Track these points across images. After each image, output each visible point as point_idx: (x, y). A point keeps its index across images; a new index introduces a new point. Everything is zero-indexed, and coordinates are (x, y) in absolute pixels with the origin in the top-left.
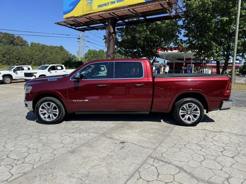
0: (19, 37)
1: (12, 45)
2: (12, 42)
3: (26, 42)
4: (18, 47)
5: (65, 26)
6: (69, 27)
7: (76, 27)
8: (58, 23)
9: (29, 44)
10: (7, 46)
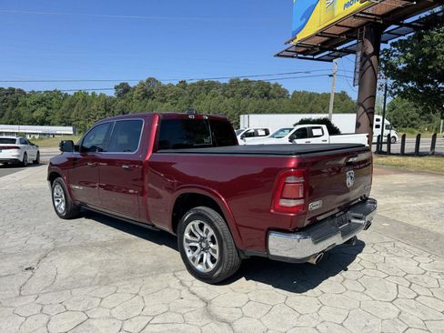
0: (276, 85)
1: (266, 98)
2: (266, 95)
3: (286, 91)
4: (273, 100)
5: (293, 57)
6: (300, 58)
7: (314, 55)
8: (278, 55)
9: (291, 93)
10: (260, 101)
